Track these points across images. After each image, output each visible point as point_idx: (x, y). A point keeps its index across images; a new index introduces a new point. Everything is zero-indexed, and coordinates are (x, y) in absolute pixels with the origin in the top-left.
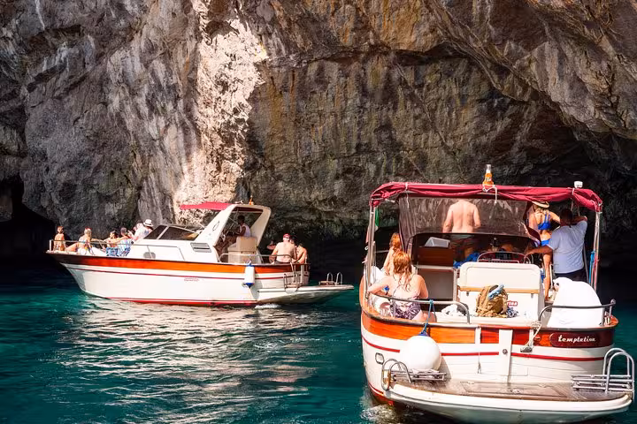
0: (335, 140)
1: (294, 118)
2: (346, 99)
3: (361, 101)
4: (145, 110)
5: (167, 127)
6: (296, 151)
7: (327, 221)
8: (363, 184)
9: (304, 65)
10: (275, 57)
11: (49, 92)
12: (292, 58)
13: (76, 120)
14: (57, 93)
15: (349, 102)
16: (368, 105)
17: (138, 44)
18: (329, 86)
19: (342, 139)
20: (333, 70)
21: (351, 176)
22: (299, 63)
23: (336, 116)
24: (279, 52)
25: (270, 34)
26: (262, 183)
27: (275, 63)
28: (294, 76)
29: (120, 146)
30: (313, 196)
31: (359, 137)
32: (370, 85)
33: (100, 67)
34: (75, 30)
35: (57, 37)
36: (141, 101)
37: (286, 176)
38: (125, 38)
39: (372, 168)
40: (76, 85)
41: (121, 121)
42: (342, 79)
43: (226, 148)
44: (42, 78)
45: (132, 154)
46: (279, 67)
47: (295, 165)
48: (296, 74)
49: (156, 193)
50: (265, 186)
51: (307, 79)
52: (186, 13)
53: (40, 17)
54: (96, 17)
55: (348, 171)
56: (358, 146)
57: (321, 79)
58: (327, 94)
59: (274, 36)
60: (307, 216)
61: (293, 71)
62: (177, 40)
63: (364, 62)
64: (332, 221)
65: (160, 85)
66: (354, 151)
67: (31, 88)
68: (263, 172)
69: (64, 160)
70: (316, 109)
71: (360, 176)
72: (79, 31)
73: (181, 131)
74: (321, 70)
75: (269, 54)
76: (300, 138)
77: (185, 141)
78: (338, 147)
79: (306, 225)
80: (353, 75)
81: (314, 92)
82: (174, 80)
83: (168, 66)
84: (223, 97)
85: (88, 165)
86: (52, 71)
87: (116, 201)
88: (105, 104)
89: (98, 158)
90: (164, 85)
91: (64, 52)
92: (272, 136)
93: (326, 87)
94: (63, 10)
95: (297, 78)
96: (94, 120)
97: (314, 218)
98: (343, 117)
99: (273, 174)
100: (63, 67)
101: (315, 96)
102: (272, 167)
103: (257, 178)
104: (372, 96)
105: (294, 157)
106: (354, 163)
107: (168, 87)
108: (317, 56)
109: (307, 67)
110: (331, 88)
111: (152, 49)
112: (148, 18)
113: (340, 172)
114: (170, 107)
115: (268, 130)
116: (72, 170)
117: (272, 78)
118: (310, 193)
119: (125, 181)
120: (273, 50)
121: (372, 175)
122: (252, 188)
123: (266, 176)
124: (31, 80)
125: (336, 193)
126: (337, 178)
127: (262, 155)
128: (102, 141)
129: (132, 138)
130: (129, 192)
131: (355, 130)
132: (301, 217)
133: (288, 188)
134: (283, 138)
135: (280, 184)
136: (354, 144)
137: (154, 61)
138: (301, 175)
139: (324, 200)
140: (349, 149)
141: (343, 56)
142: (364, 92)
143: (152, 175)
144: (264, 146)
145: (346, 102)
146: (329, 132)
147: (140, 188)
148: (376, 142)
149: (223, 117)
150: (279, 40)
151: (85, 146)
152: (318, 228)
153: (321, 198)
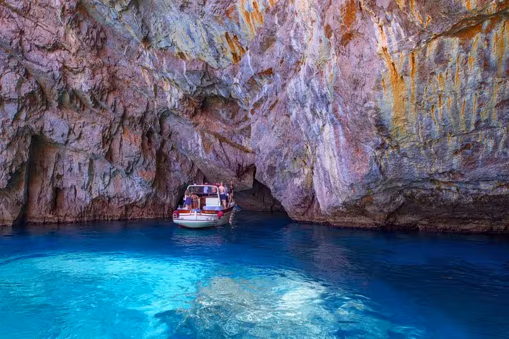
0: (454, 118)
1: (415, 102)
2: (466, 76)
3: (482, 75)
4: (310, 116)
5: (324, 125)
6: (418, 131)
7: (445, 189)
8: (481, 157)
9: (423, 46)
10: (395, 43)
11: (261, 113)
12: (411, 40)
13: (273, 128)
14: (264, 114)
15: (470, 79)
16: (490, 80)
17: (303, 71)
18: (450, 64)
19: (462, 117)
20: (453, 46)
21: (468, 151)
22: (418, 44)
23: (456, 94)
24: (399, 36)
25: (389, 22)
26: (390, 160)
27: (395, 49)
28: (413, 58)
29: (298, 141)
30: (433, 169)
31: (478, 115)
32: (493, 57)
33: (284, 92)
34: (270, 72)
35: (261, 78)
36: (307, 110)
37: (409, 154)
38: (296, 70)
39: (491, 144)
40: (273, 106)
41: (298, 126)
42: (463, 55)
43: (361, 134)
44: (257, 105)
45: (305, 147)
46: (399, 51)
47: (417, 144)
48: (416, 57)
49: (320, 170)
50: (393, 162)
51: (427, 60)
52: (329, 38)
53: (251, 67)
54: (279, 61)
55: (466, 147)
56: (478, 123)
57: (441, 59)
58: (447, 74)
59: (393, 23)
60: (429, 185)
61: (413, 54)
62: (325, 61)
63: (488, 31)
64: (450, 190)
65: (317, 97)
66: (473, 128)
67: (253, 112)
68: (391, 151)
69: (267, 151)
70: (436, 91)
71: (478, 151)
72: (272, 73)
73: (332, 127)
74: (441, 47)
75: (390, 41)
76: (421, 120)
77: (335, 133)
78: (457, 125)
79: (428, 193)
80: (475, 49)
81: (433, 74)
82: (325, 90)
83: (321, 82)
84: (356, 93)
85: (280, 155)
86: (261, 101)
87: (299, 177)
88: (288, 116)
89: (285, 150)
90: (319, 95)
91: (266, 86)
92: (396, 119)
93: (446, 66)
94: (263, 61)
95: (417, 60)
96: (282, 126)
97: (434, 187)
98: (463, 95)
99: (399, 152)
100: (266, 97)
101: (435, 77)
102: (397, 146)
103: (386, 156)
104: (495, 69)
105: (416, 136)
106: (473, 140)
107: (322, 97)
108: (436, 31)
109: (426, 48)
110: (451, 67)
111: (310, 71)
112: (307, 52)
113: (459, 148)
114: (324, 112)
115: (392, 114)
116: (272, 158)
117: (393, 64)
118: (431, 167)
119: (303, 164)
120: (393, 37)
121: (491, 150)
122: (382, 164)
123: (393, 154)
124: (251, 108)
125: (454, 167)
126: (456, 153)
127: (389, 137)
128: (287, 139)
129: (304, 136)
130: (307, 171)
131: (475, 107)
132: (423, 186)
133: (411, 163)
134: (406, 120)
135: (405, 160)
136: (473, 121)
137: (312, 80)
138: (423, 152)
139: (443, 173)
140: (468, 127)
141: (465, 26)
142: (486, 65)
143: (318, 160)
144: (390, 129)
145: (467, 79)
146: (448, 111)
147: (312, 168)
148: (496, 117)
149: (357, 110)
150: (398, 25)
151: (278, 143)
152: (437, 195)
153: (441, 171)
